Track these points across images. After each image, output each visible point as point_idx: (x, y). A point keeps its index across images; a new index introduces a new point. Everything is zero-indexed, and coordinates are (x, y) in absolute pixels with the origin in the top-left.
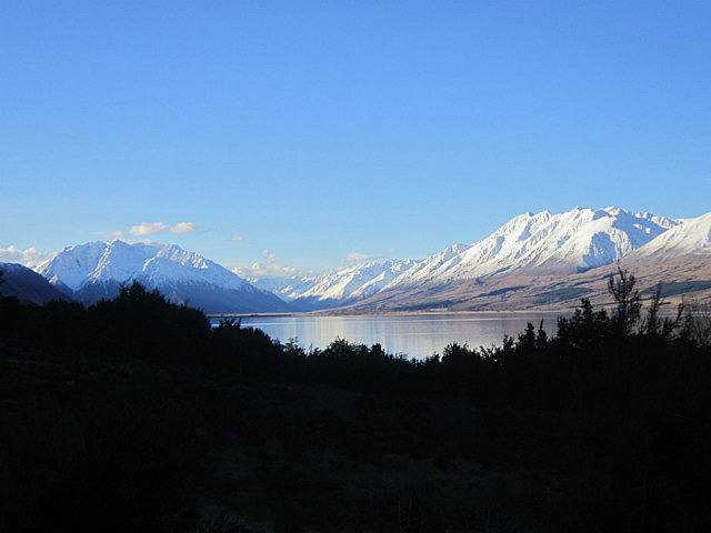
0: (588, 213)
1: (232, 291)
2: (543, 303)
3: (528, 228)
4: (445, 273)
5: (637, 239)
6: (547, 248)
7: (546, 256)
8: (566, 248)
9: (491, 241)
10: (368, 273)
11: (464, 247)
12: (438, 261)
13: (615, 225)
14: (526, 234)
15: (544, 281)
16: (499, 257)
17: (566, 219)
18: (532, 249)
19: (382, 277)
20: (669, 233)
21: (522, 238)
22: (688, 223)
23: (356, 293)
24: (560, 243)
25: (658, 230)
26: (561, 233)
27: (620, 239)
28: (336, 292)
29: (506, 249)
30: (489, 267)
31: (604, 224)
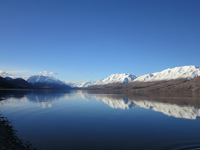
0: (125, 74)
1: (62, 85)
2: (114, 89)
3: (114, 76)
4: (99, 84)
5: (132, 79)
6: (117, 80)
7: (117, 81)
8: (120, 80)
9: (108, 79)
10: (87, 83)
11: (103, 79)
12: (98, 81)
13: (129, 76)
14: (114, 77)
15: (116, 86)
16: (109, 81)
17: (121, 75)
18: (114, 80)
19: (89, 84)
20: (138, 78)
21: (113, 78)
22: (141, 77)
23: (84, 87)
24: (119, 79)
25: (136, 78)
26: (119, 78)
27: (130, 79)
28: (81, 86)
29: (110, 80)
30: (107, 83)
31: (127, 76)
